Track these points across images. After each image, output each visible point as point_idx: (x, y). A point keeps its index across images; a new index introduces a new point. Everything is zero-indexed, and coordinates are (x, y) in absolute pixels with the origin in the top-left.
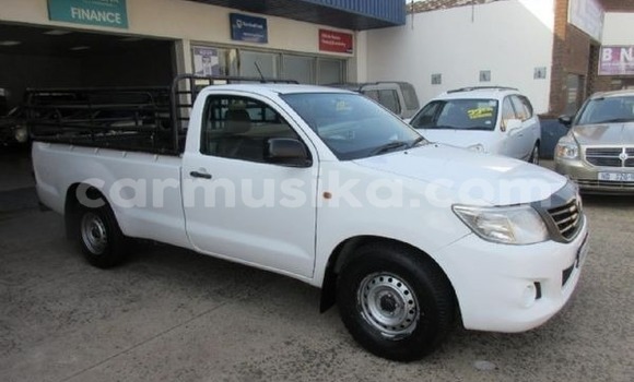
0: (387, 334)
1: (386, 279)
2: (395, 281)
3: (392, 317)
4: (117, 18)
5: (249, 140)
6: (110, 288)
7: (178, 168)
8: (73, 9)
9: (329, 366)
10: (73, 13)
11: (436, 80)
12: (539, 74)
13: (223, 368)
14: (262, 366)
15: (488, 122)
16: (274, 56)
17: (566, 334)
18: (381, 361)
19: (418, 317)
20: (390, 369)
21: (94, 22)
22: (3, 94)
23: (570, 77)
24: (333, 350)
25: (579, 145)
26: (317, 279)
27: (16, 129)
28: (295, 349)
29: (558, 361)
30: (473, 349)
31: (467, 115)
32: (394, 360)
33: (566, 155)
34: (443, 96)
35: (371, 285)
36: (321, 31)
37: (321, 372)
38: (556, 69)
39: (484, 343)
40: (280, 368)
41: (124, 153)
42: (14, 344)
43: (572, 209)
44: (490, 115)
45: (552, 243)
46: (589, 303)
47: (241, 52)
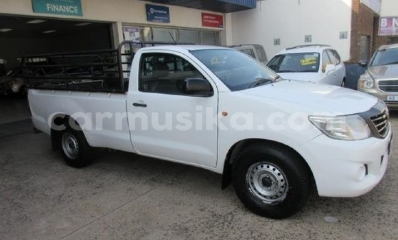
0: (267, 201)
1: (265, 166)
2: (271, 168)
3: (270, 190)
4: (76, 10)
5: (168, 82)
6: (83, 180)
7: (124, 101)
8: (48, 5)
9: (230, 223)
10: (48, 8)
11: (277, 42)
12: (343, 36)
13: (162, 227)
14: (187, 225)
15: (314, 67)
16: (174, 31)
17: (380, 198)
18: (263, 219)
19: (287, 190)
20: (270, 224)
21: (61, 13)
22: (2, 62)
23: (362, 37)
24: (231, 213)
25: (374, 79)
26: (219, 169)
27: (12, 84)
28: (206, 214)
29: (379, 215)
30: (322, 209)
31: (300, 63)
32: (272, 218)
33: (365, 86)
34: (283, 52)
35: (255, 170)
36: (203, 14)
37: (226, 227)
38: (354, 32)
39: (328, 205)
40: (199, 226)
41: (88, 93)
42: (26, 217)
43: (384, 116)
44: (315, 62)
45: (374, 139)
46: (392, 177)
47: (153, 29)
